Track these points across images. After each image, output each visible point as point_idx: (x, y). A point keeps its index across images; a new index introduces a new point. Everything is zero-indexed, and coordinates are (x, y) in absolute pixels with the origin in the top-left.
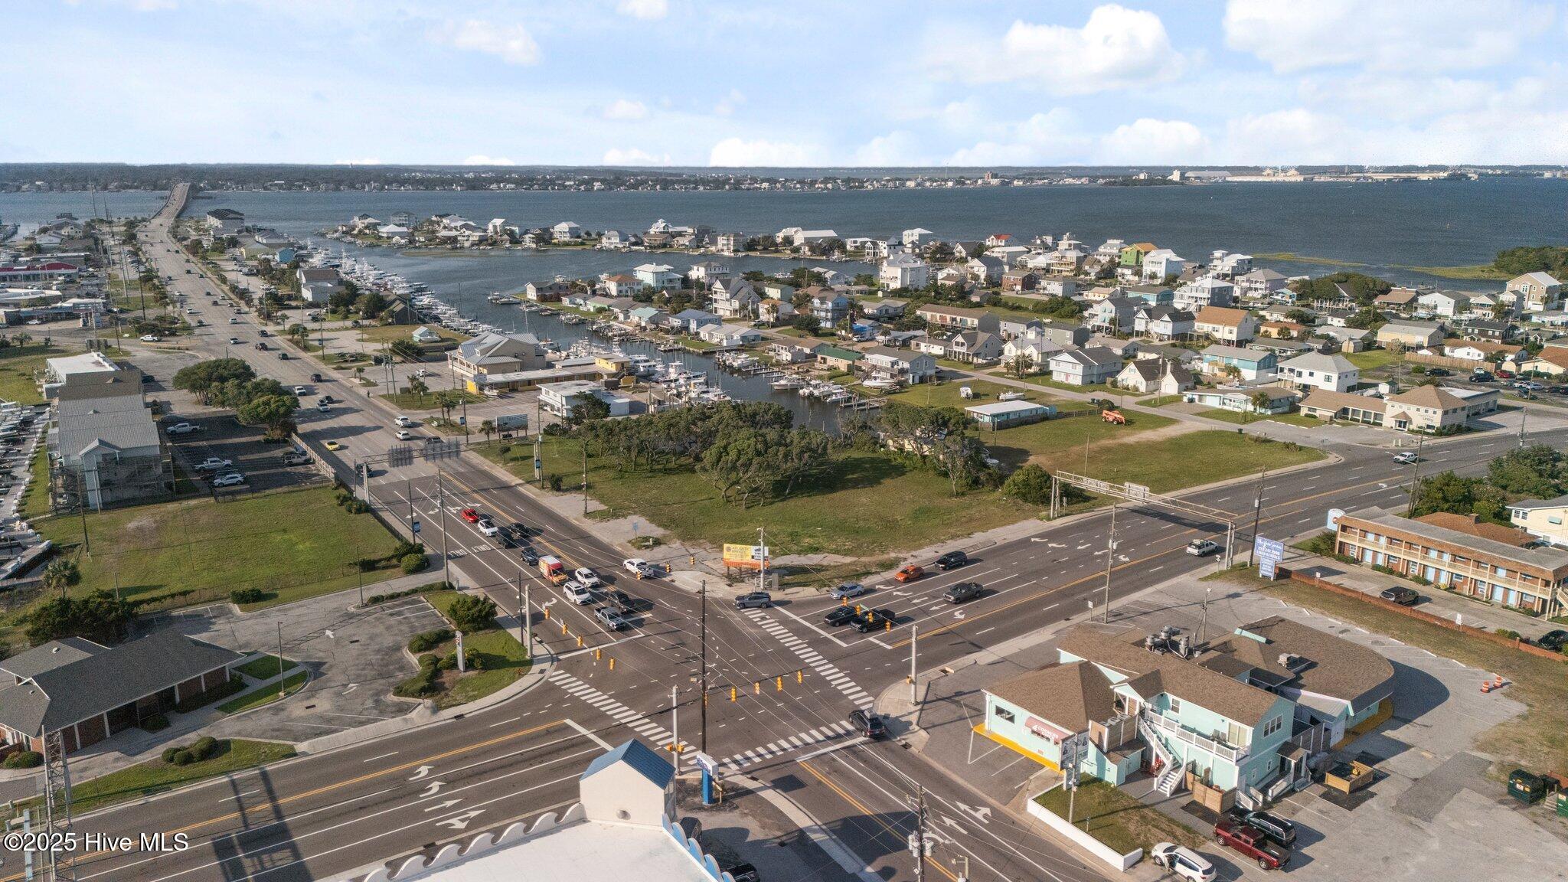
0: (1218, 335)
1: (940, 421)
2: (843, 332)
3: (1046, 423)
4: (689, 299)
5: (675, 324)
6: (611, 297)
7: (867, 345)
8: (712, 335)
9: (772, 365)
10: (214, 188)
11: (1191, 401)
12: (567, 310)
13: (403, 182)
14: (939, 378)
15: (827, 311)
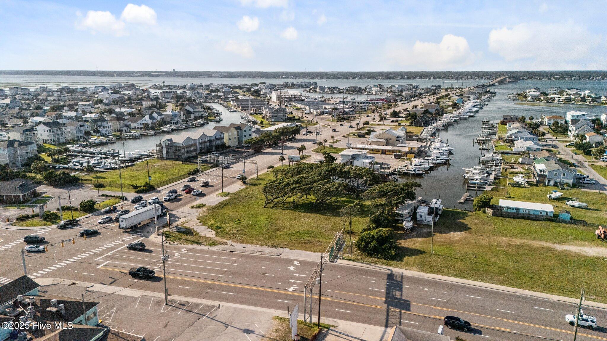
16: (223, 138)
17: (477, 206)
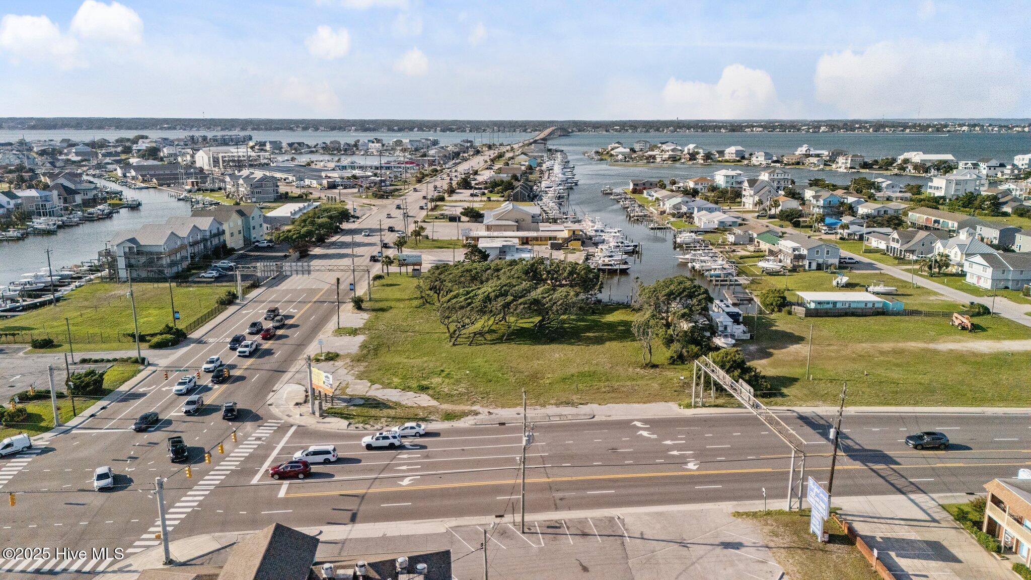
2: (818, 225)
8: (699, 219)
14: (842, 268)
15: (819, 207)
16: (224, 232)
17: (776, 305)
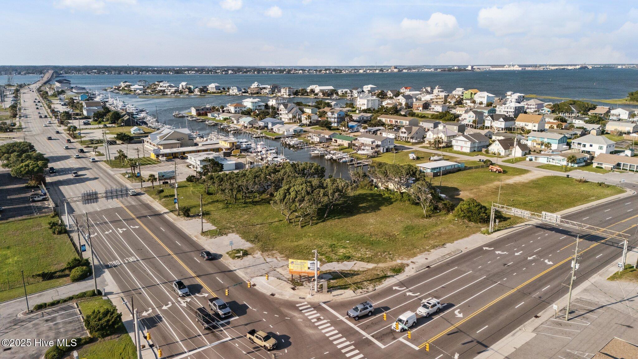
0: (528, 128)
1: (411, 172)
2: (344, 128)
3: (460, 172)
4: (268, 114)
5: (261, 125)
6: (231, 113)
7: (356, 134)
8: (279, 129)
9: (310, 144)
10: (66, 73)
11: (531, 160)
12: (209, 119)
13: (148, 71)
14: (396, 150)
15: (335, 118)
